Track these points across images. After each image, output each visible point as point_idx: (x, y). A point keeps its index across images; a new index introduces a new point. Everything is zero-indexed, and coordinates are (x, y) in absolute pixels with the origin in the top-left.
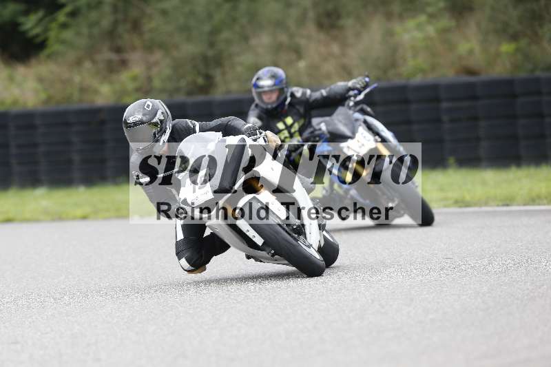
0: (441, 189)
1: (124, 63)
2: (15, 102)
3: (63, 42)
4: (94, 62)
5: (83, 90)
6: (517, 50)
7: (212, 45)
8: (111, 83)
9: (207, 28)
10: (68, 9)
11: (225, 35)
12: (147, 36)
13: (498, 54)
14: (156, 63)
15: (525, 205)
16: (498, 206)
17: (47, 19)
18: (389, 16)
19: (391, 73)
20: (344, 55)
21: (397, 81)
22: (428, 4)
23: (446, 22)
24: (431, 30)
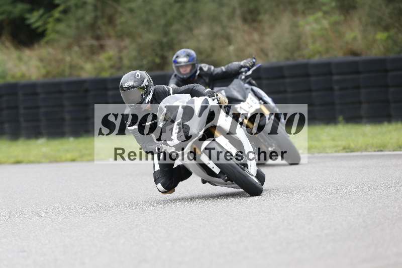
0: (333, 140)
1: (102, 47)
2: (23, 76)
3: (58, 32)
4: (80, 47)
5: (72, 67)
6: (389, 37)
7: (166, 34)
8: (93, 62)
9: (162, 22)
10: (61, 8)
11: (176, 27)
12: (119, 28)
13: (375, 41)
14: (126, 48)
15: (394, 151)
16: (375, 151)
17: (46, 16)
18: (295, 13)
19: (296, 55)
20: (262, 41)
21: (301, 60)
22: (324, 4)
23: (337, 17)
24: (325, 23)
